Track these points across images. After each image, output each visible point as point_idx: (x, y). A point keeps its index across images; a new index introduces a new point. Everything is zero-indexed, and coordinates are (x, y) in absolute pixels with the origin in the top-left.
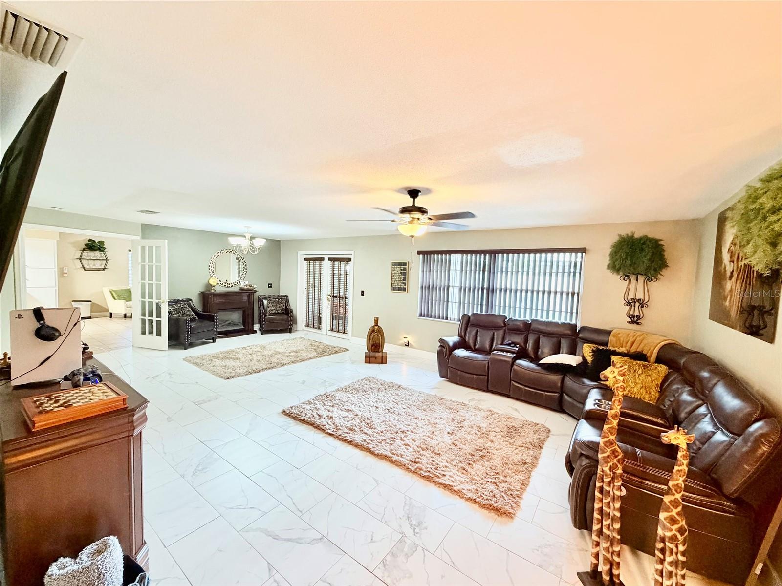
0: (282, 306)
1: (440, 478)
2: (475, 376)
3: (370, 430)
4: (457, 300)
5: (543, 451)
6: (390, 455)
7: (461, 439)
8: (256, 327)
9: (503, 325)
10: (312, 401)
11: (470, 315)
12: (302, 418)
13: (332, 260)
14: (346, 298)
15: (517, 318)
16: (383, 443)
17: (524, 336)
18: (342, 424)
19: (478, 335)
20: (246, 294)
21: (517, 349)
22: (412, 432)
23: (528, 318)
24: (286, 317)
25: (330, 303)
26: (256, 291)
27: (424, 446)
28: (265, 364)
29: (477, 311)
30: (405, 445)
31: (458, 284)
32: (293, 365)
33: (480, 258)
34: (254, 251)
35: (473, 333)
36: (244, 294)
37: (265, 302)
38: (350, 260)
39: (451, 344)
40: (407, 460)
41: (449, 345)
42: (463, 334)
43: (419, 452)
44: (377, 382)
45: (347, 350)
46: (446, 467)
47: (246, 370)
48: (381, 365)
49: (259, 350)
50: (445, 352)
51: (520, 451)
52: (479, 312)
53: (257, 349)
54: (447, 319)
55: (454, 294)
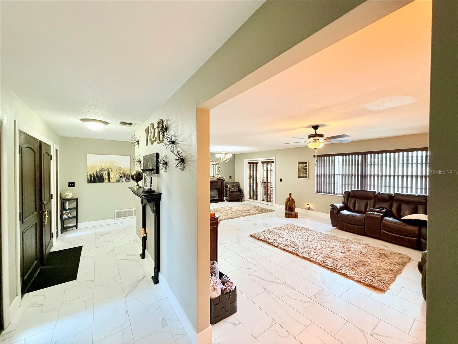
0: (237, 188)
1: (339, 270)
2: (356, 226)
3: (296, 247)
4: (341, 183)
5: (405, 267)
6: (309, 258)
7: (349, 255)
8: (225, 198)
9: (374, 197)
10: (263, 232)
11: (350, 191)
12: (260, 239)
13: (263, 163)
14: (271, 183)
15: (383, 192)
16: (304, 253)
17: (389, 203)
18: (281, 243)
19: (356, 203)
20: (220, 182)
21: (384, 211)
22: (319, 250)
23: (392, 192)
24: (239, 193)
25: (262, 186)
26: (225, 180)
27: (328, 256)
28: (235, 215)
29: (355, 188)
30: (316, 254)
31: (341, 173)
32: (248, 217)
33: (355, 158)
34: (226, 160)
35: (353, 201)
36: (219, 182)
37: (229, 186)
38: (273, 162)
39: (338, 207)
40: (319, 261)
41: (337, 208)
42: (346, 202)
43: (325, 258)
44: (295, 226)
45: (274, 211)
46: (342, 266)
47: (227, 217)
48: (295, 219)
49: (230, 209)
50: (335, 213)
51: (388, 265)
52: (356, 189)
53: (228, 209)
54: (334, 193)
55: (339, 180)
